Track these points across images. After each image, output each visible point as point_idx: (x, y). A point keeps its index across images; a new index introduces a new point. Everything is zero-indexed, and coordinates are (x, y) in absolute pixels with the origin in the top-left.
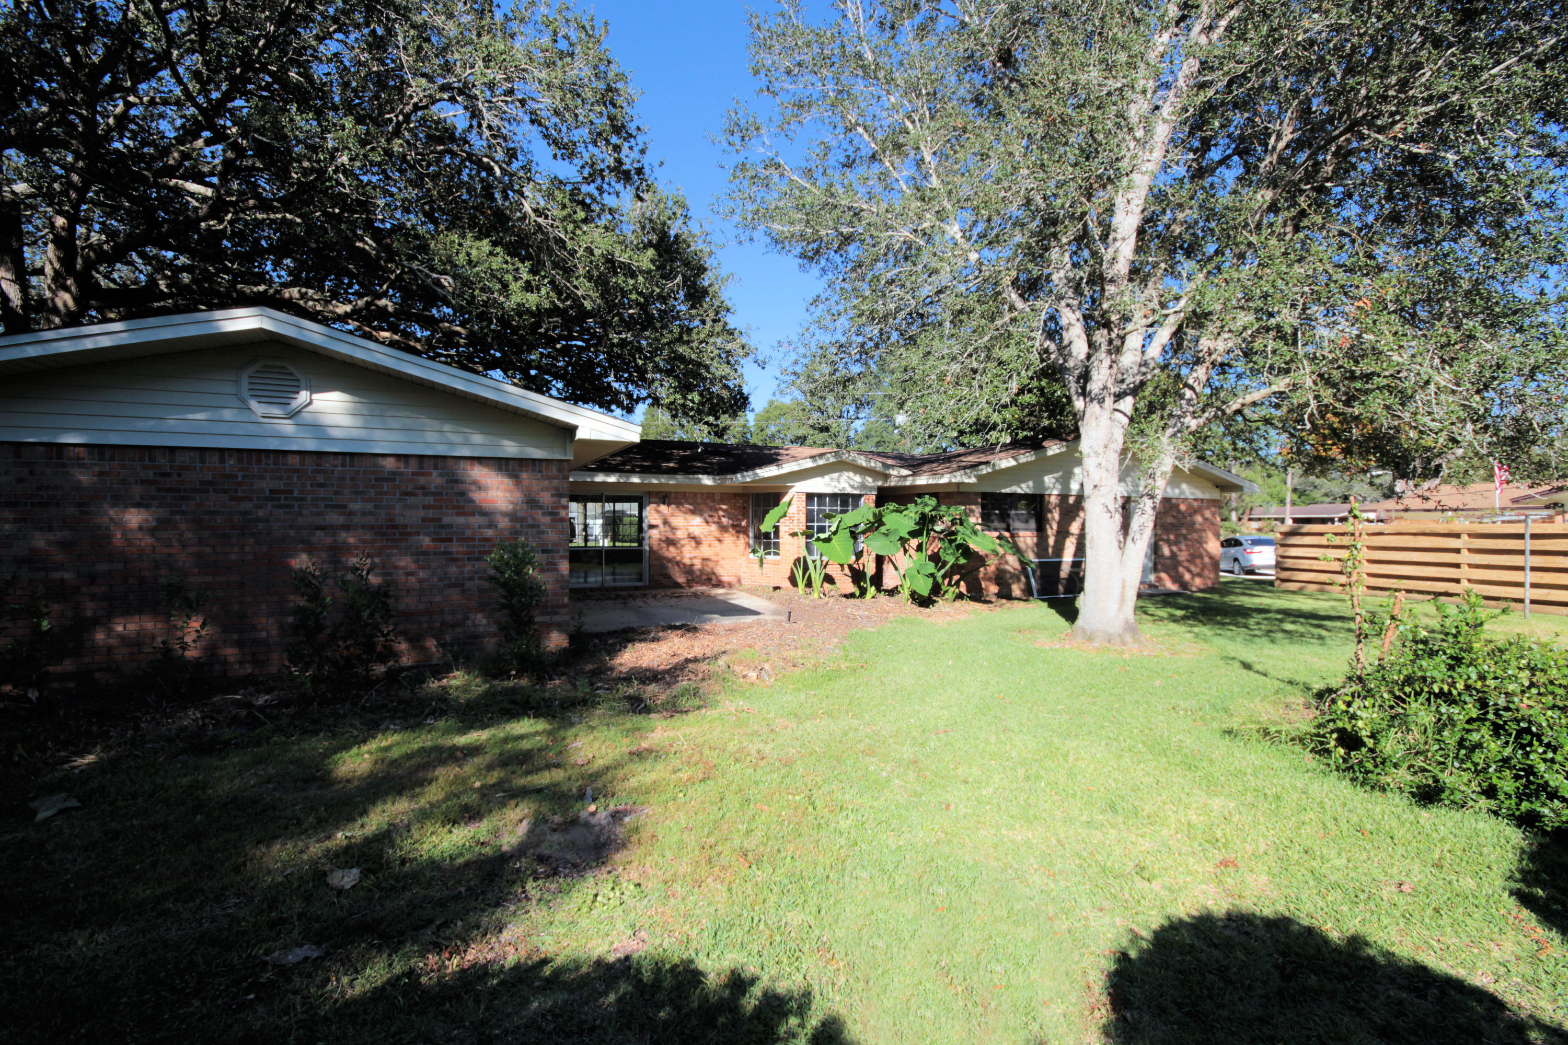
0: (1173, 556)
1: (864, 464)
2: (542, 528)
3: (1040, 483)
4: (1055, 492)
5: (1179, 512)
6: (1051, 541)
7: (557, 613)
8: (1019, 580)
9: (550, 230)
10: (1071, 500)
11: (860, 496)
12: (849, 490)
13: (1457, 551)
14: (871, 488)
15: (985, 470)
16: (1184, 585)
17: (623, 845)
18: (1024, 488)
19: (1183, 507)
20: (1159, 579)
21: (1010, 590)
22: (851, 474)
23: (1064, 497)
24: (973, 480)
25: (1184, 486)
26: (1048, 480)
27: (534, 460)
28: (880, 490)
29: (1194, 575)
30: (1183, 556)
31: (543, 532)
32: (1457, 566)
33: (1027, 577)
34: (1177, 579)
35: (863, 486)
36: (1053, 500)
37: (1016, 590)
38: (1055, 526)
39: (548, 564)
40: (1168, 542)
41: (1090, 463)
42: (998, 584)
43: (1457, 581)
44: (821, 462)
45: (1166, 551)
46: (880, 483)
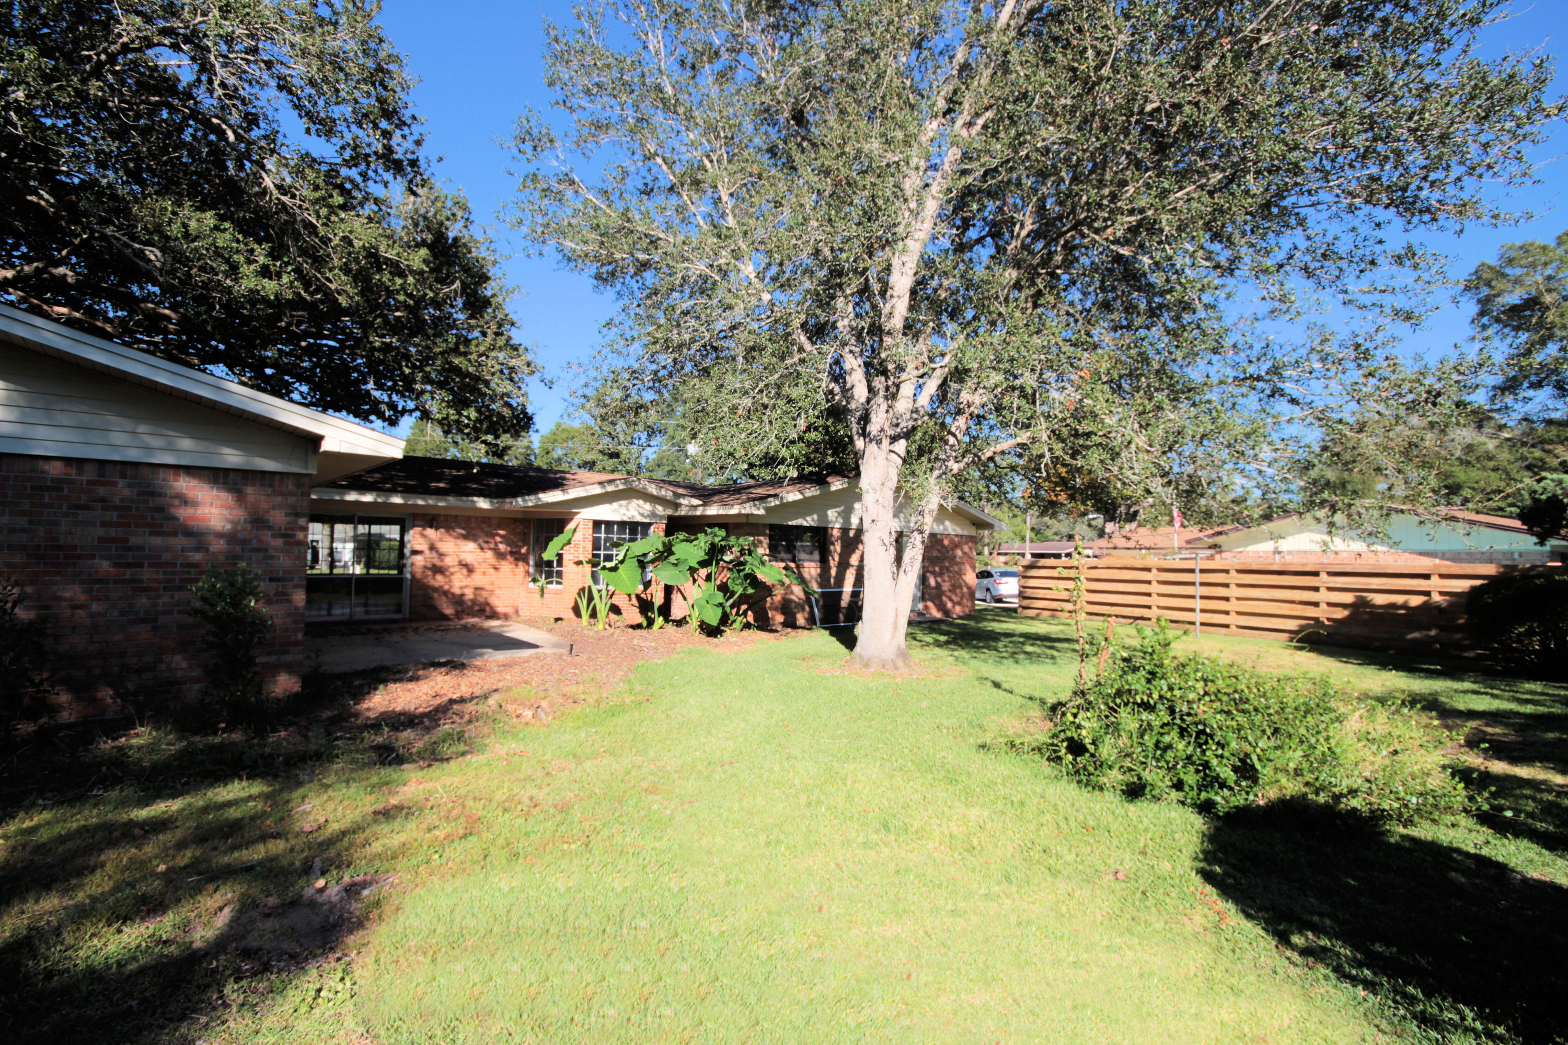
0: (938, 586)
1: (655, 492)
2: (272, 552)
3: (823, 516)
4: (837, 526)
5: (943, 546)
6: (833, 572)
7: (288, 652)
8: (803, 610)
9: (298, 211)
10: (852, 533)
11: (650, 524)
12: (639, 519)
13: (1149, 582)
14: (662, 517)
15: (773, 502)
16: (947, 613)
17: (360, 924)
18: (809, 521)
19: (946, 542)
20: (926, 608)
21: (795, 619)
22: (641, 502)
23: (845, 530)
24: (762, 512)
25: (947, 523)
26: (832, 514)
27: (263, 473)
28: (670, 519)
29: (954, 604)
30: (946, 586)
31: (272, 557)
32: (1149, 595)
33: (811, 607)
34: (941, 607)
35: (653, 514)
36: (836, 533)
37: (801, 619)
38: (837, 558)
39: (276, 594)
40: (934, 573)
41: (868, 498)
42: (783, 613)
43: (1149, 607)
44: (610, 488)
45: (932, 582)
46: (670, 512)
